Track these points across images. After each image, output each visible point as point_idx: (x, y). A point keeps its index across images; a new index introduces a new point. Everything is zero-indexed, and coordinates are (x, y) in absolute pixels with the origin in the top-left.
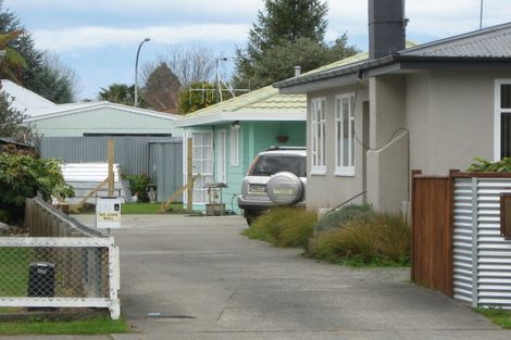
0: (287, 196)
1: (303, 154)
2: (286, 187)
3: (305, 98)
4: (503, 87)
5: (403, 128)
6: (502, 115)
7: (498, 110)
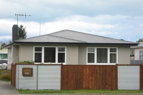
0: (5, 68)
1: (7, 60)
2: (4, 66)
3: (7, 49)
4: (35, 48)
5: (18, 55)
6: (35, 53)
7: (34, 52)
